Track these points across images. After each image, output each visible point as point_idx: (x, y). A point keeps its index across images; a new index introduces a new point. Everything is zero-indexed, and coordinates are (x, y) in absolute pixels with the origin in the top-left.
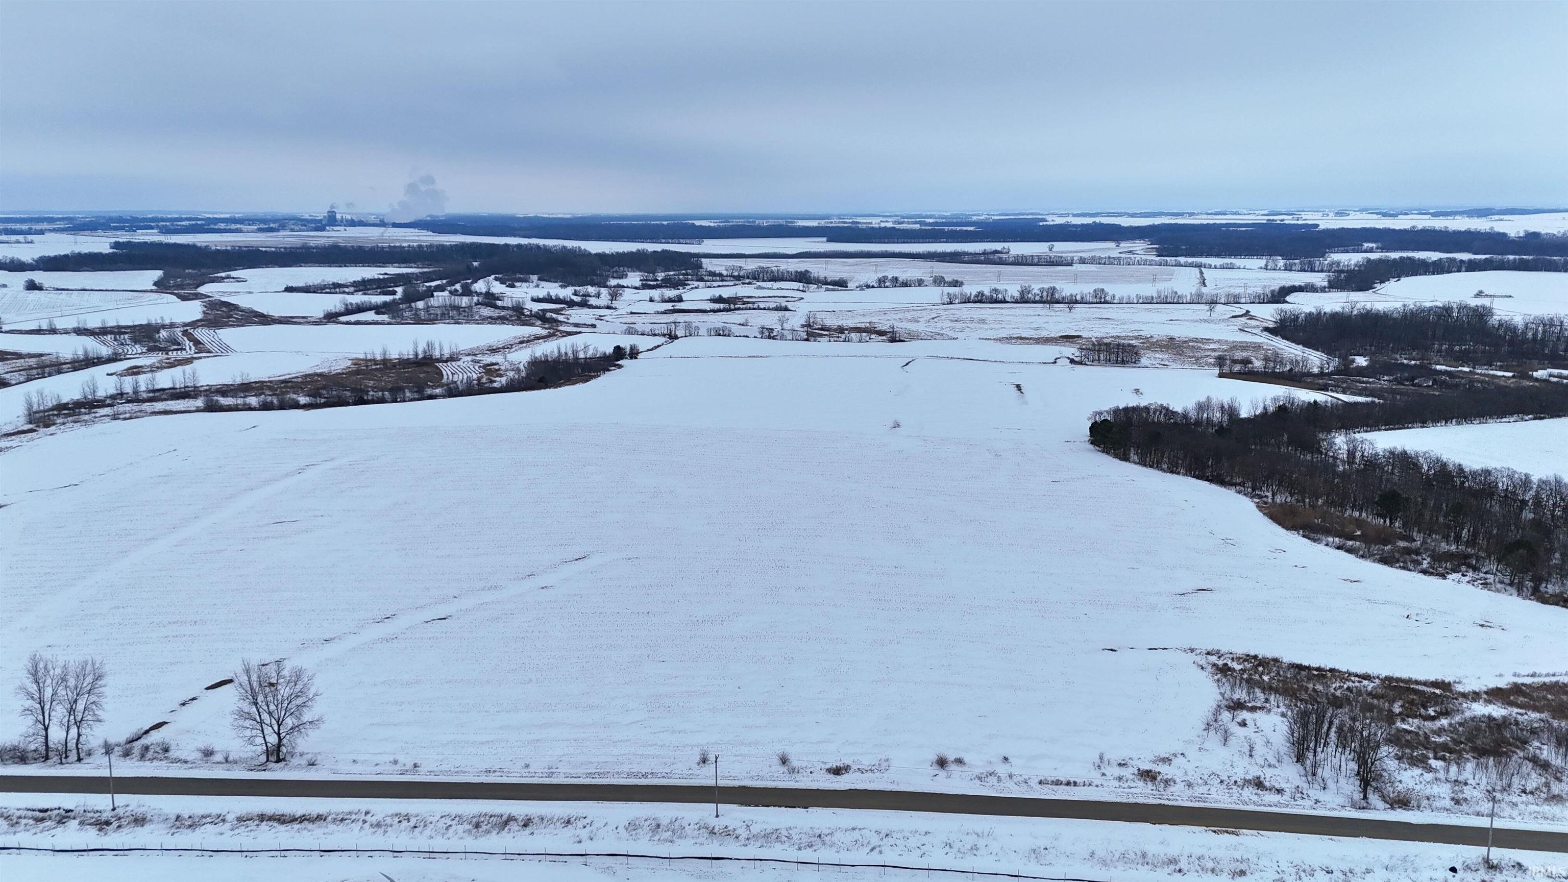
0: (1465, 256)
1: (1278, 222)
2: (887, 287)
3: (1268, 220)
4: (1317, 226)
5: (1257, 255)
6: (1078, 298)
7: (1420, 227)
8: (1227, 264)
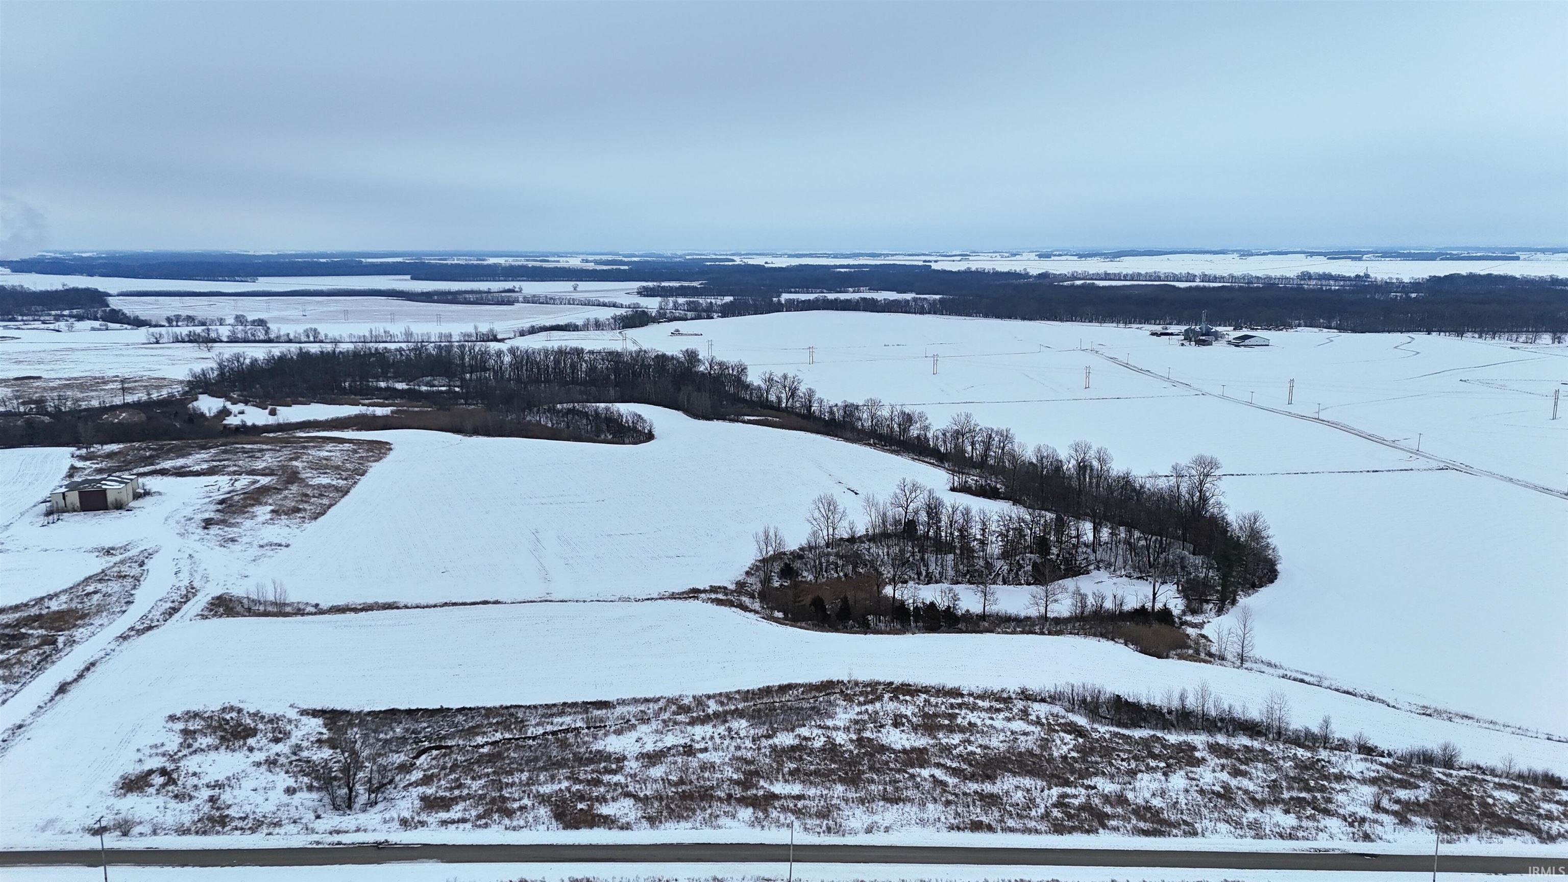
6: (292, 336)
7: (973, 269)
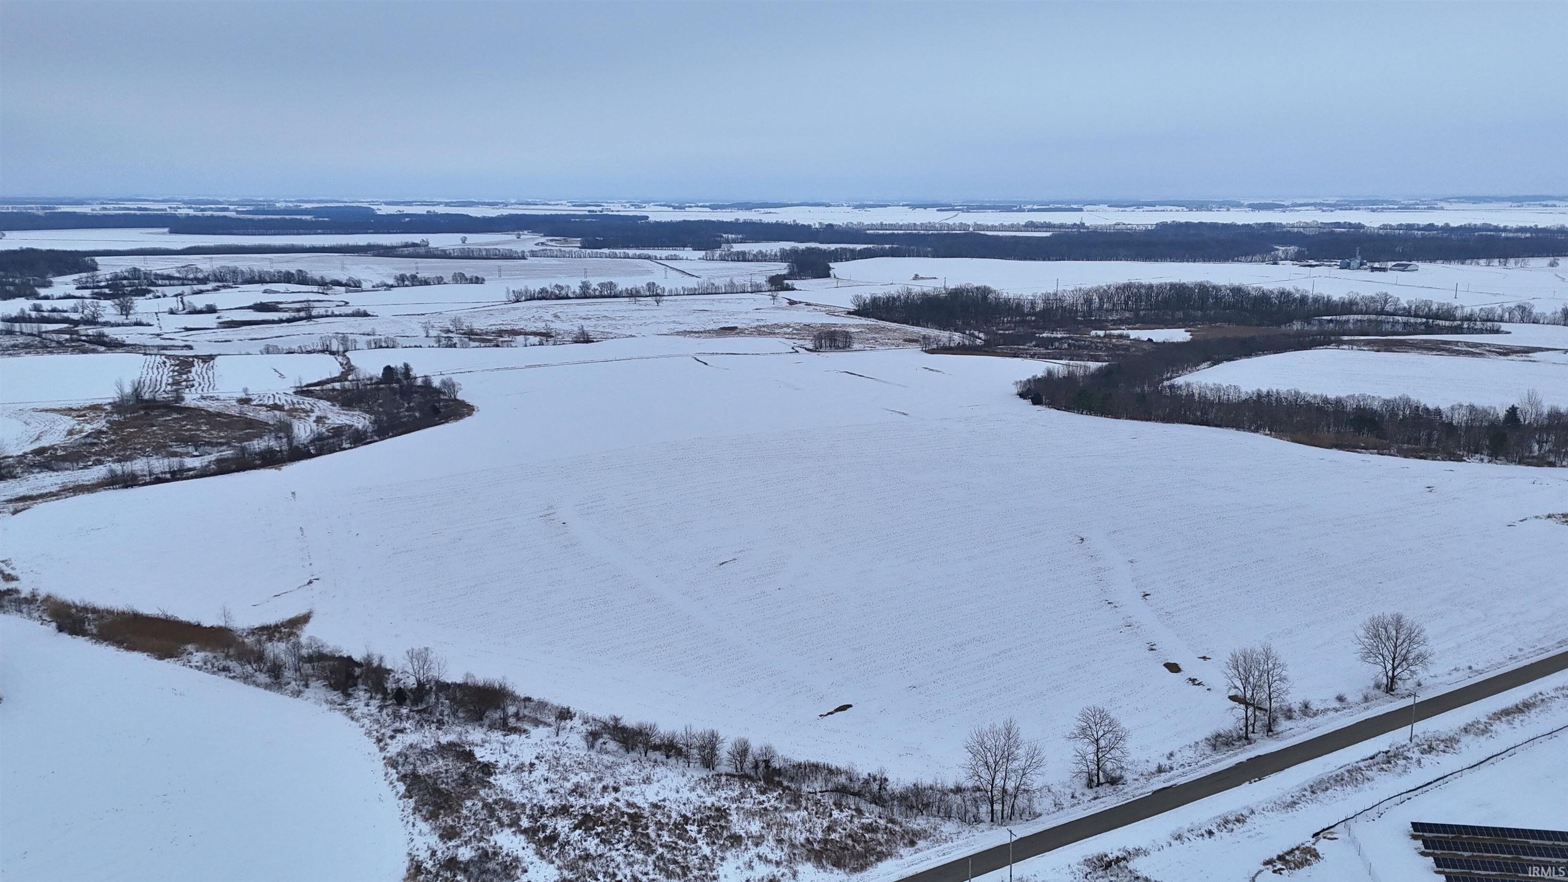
0: (859, 247)
1: (598, 213)
2: (407, 286)
3: (589, 211)
4: (647, 217)
5: (673, 247)
8: (671, 255)
